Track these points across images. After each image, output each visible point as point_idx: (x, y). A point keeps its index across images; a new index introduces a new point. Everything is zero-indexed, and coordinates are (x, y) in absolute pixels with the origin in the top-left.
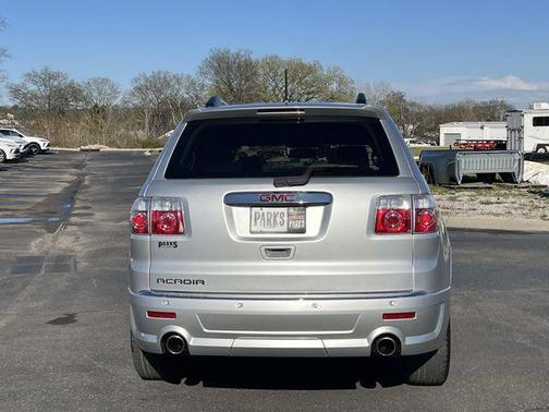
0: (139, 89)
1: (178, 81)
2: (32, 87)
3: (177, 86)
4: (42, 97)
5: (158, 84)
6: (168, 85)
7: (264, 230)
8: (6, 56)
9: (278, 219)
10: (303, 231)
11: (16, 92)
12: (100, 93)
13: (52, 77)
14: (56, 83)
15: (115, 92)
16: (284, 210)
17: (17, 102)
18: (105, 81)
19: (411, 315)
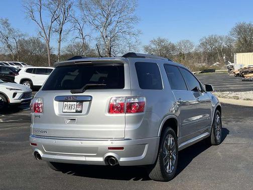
0: (202, 44)
1: (221, 39)
2: (153, 46)
3: (221, 42)
4: (157, 51)
5: (212, 41)
6: (216, 41)
7: (68, 111)
8: (141, 33)
9: (73, 107)
10: (81, 112)
11: (147, 49)
12: (185, 47)
13: (162, 41)
14: (163, 44)
15: (192, 46)
16: (75, 103)
17: (147, 53)
18: (188, 41)
19: (122, 148)
